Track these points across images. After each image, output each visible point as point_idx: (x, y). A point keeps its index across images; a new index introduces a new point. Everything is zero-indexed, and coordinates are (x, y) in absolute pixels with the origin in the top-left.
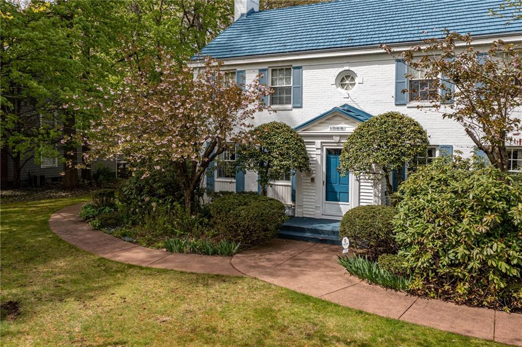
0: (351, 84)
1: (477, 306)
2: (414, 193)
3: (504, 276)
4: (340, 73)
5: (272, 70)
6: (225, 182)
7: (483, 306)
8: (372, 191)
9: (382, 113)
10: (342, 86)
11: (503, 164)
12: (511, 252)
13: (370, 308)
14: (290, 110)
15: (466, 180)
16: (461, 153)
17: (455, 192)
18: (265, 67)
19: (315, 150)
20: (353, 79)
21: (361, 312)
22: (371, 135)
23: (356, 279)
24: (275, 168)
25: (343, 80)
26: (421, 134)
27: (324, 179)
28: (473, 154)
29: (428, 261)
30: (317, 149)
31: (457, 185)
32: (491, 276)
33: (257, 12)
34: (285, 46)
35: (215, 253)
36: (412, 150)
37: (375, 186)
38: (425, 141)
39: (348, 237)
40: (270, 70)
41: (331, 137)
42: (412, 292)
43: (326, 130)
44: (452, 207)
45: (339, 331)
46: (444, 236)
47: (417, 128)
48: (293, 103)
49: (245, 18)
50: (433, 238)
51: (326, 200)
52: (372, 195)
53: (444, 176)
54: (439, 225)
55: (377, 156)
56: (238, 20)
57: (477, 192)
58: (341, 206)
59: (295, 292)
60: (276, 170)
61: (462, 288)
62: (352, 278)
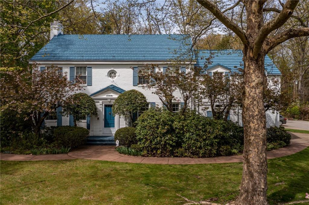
0: (114, 76)
1: (164, 157)
2: (143, 121)
3: (171, 146)
4: (110, 71)
5: (77, 67)
6: (51, 122)
7: (166, 157)
8: (124, 122)
9: (129, 90)
10: (110, 76)
11: (171, 110)
12: (173, 138)
13: (130, 161)
14: (86, 87)
15: (160, 115)
16: (158, 105)
17: (156, 120)
18: (73, 66)
19: (99, 105)
20: (115, 74)
21: (127, 163)
22: (125, 99)
23: (123, 155)
24: (83, 114)
25: (110, 74)
26: (144, 98)
27: (104, 118)
28: (162, 106)
29: (148, 144)
30: (100, 105)
31: (157, 117)
32: (167, 146)
33: (63, 35)
34: (83, 57)
35: (58, 153)
36: (141, 105)
37: (126, 120)
38: (145, 101)
39: (118, 140)
40: (76, 68)
41: (106, 99)
42: (143, 156)
43: (105, 96)
44: (155, 124)
45: (121, 168)
46: (153, 135)
47: (142, 96)
48: (88, 84)
49: (57, 37)
50: (150, 136)
51: (105, 127)
52: (125, 124)
53: (152, 114)
54: (152, 131)
55: (128, 108)
56: (53, 38)
57: (163, 119)
58: (111, 129)
59: (101, 161)
60: (83, 115)
61: (159, 152)
62: (121, 155)
